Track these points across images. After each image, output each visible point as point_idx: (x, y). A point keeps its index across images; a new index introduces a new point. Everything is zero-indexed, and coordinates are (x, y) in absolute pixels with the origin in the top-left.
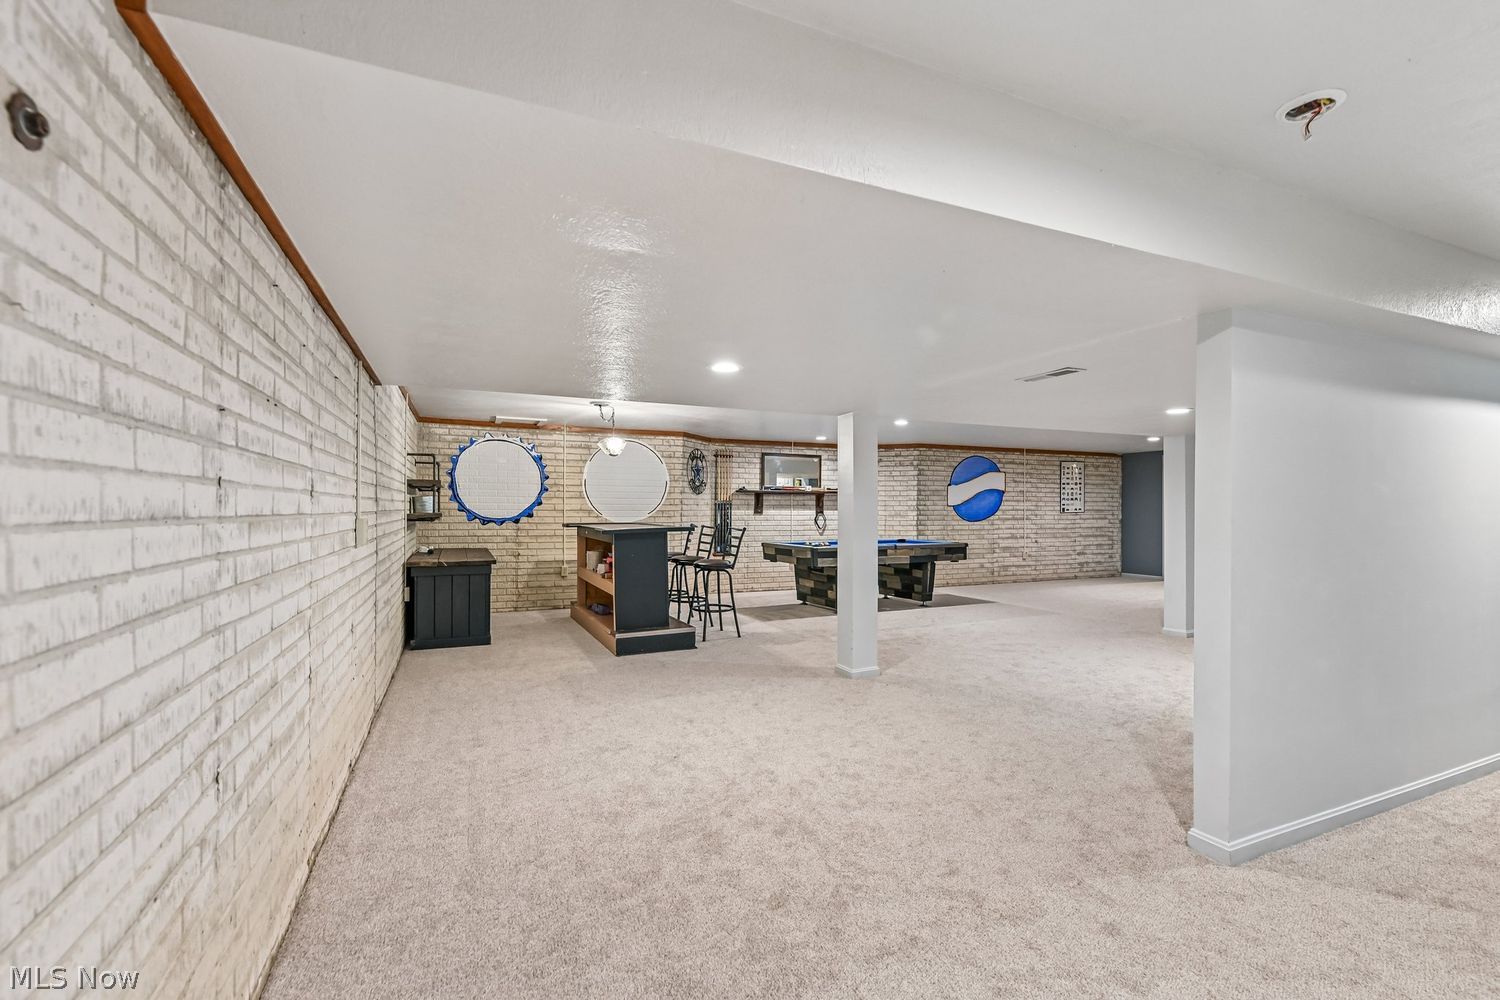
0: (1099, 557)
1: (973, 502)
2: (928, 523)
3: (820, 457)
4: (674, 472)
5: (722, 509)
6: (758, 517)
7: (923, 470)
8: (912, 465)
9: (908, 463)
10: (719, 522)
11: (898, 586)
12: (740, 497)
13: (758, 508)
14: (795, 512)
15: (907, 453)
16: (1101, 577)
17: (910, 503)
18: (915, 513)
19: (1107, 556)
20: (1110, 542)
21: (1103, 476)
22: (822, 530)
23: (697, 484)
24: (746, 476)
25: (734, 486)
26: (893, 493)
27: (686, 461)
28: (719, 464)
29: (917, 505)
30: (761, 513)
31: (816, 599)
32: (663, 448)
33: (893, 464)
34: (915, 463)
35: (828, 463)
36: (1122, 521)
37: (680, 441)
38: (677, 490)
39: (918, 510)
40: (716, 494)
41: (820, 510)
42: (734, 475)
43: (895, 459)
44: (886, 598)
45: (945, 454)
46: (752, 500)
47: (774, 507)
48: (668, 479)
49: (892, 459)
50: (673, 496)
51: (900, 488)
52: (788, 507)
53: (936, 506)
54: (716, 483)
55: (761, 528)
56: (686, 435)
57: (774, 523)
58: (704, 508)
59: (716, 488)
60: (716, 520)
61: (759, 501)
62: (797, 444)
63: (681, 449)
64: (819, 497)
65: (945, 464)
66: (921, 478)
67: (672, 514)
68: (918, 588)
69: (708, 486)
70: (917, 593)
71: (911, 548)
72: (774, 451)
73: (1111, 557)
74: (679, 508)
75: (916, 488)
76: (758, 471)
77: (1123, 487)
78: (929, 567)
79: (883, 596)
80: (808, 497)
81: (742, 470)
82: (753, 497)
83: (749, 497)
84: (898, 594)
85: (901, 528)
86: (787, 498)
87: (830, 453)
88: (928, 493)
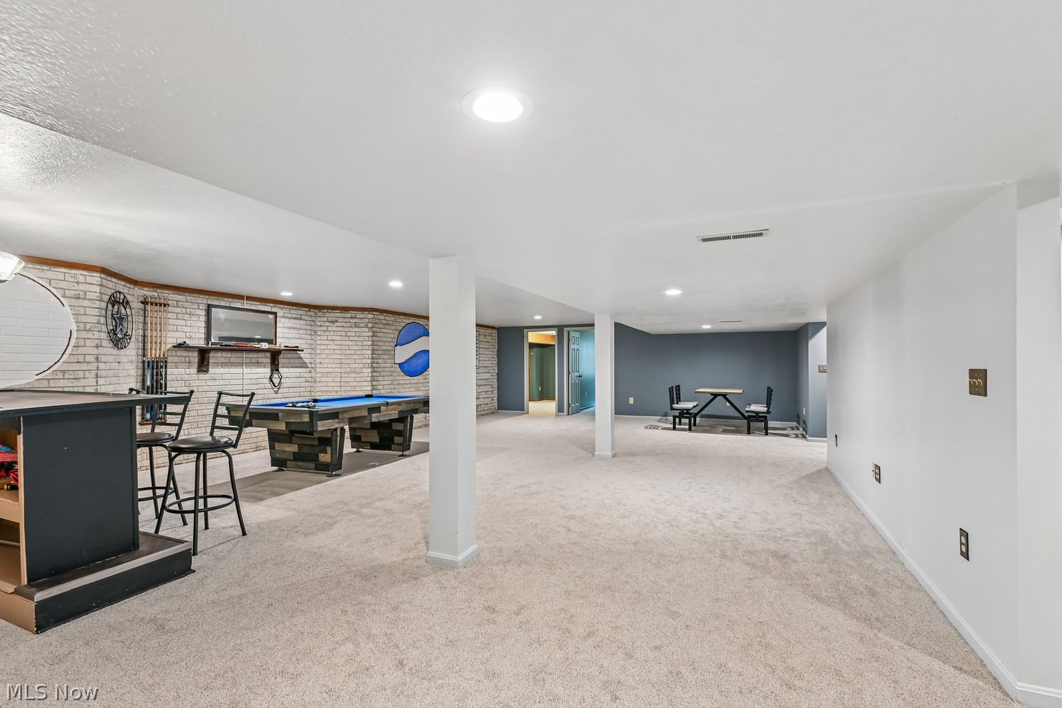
0: (487, 400)
1: (413, 360)
2: (380, 378)
3: (275, 314)
4: (83, 319)
5: (154, 369)
6: (202, 376)
7: (376, 332)
8: (367, 327)
9: (363, 325)
10: (148, 383)
11: (376, 439)
12: (178, 354)
13: (203, 365)
14: (247, 370)
15: (361, 316)
16: (488, 414)
17: (364, 361)
18: (370, 370)
19: (490, 399)
20: (492, 389)
21: (488, 342)
22: (277, 387)
23: (120, 336)
24: (186, 329)
25: (169, 340)
26: (349, 352)
27: (104, 305)
28: (149, 314)
29: (372, 363)
30: (207, 371)
31: (300, 463)
32: (64, 285)
33: (349, 325)
34: (370, 325)
35: (283, 320)
36: (498, 374)
37: (95, 278)
38: (88, 343)
39: (373, 367)
40: (144, 349)
41: (275, 366)
42: (171, 328)
43: (351, 320)
44: (358, 451)
45: (393, 319)
46: (195, 356)
47: (223, 365)
48: (74, 327)
49: (348, 320)
50: (81, 350)
51: (356, 348)
52: (241, 364)
53: (386, 364)
54: (144, 336)
55: (206, 388)
56: (104, 271)
57: (222, 382)
58: (128, 366)
59: (144, 343)
60: (144, 381)
61: (203, 358)
62: (250, 298)
63: (97, 289)
64: (275, 356)
65: (393, 328)
66: (375, 339)
67: (81, 374)
68: (397, 439)
69: (133, 339)
70: (397, 444)
71: (399, 404)
72: (223, 303)
73: (492, 400)
74: (94, 366)
75: (370, 348)
76: (203, 324)
77: (498, 350)
78: (409, 420)
79: (355, 450)
80: (262, 354)
81: (183, 323)
82: (196, 354)
83: (190, 354)
84: (374, 446)
85: (355, 384)
86: (239, 355)
87: (285, 311)
88: (380, 352)
